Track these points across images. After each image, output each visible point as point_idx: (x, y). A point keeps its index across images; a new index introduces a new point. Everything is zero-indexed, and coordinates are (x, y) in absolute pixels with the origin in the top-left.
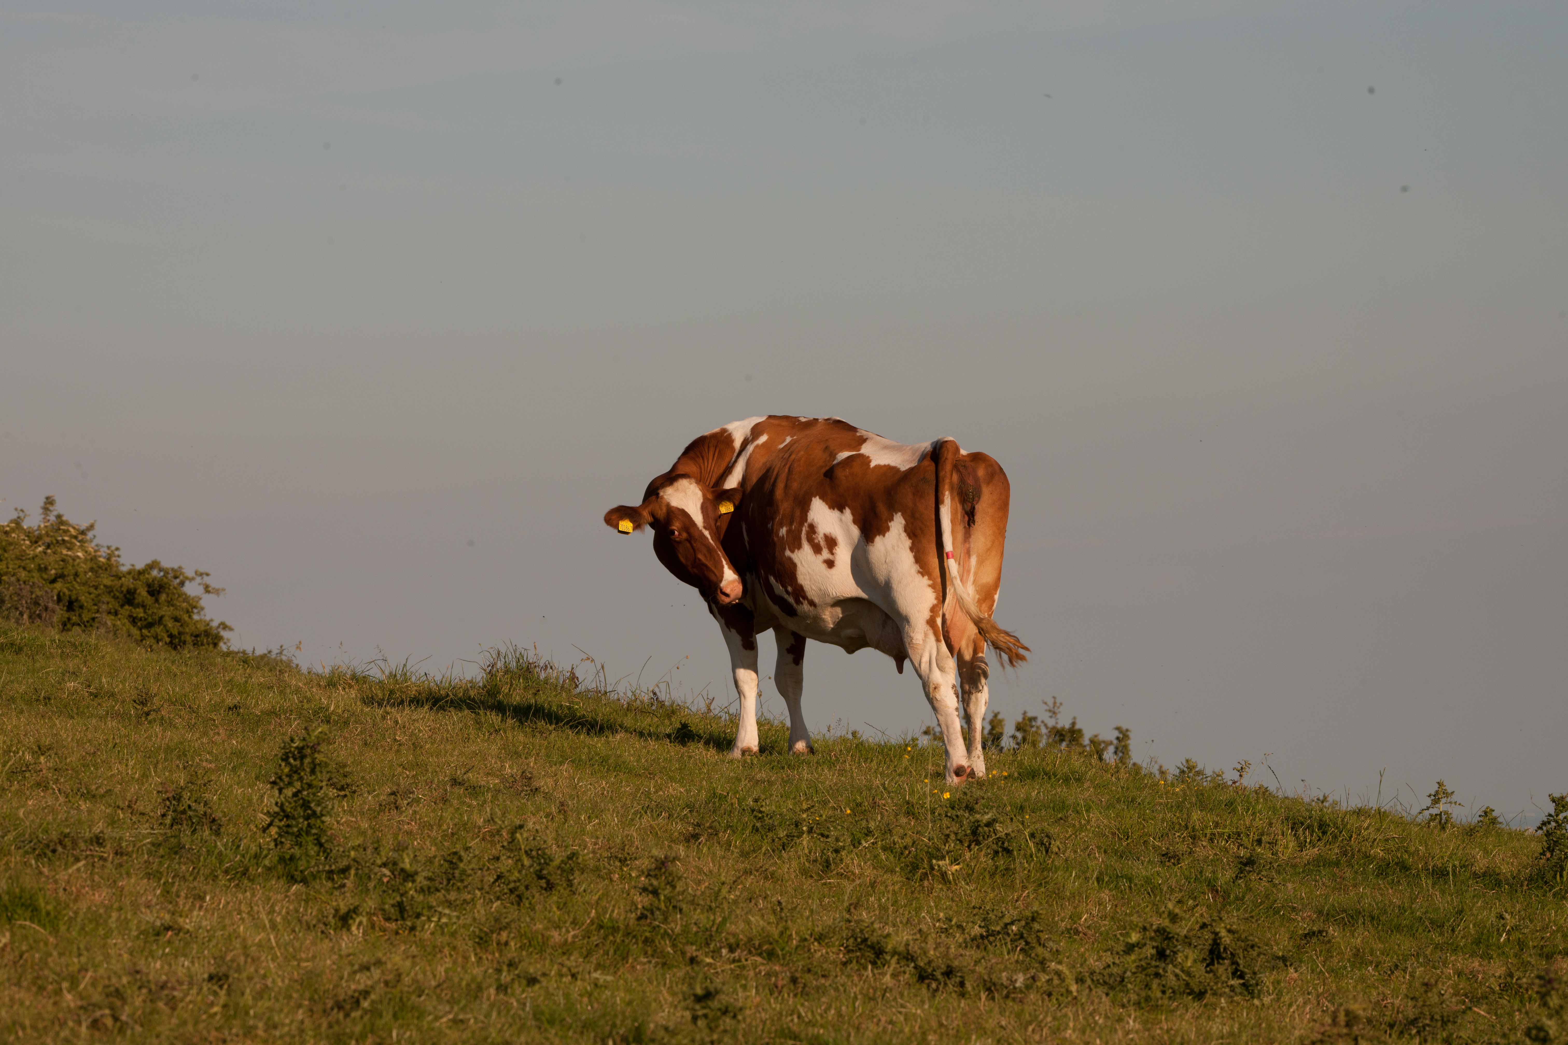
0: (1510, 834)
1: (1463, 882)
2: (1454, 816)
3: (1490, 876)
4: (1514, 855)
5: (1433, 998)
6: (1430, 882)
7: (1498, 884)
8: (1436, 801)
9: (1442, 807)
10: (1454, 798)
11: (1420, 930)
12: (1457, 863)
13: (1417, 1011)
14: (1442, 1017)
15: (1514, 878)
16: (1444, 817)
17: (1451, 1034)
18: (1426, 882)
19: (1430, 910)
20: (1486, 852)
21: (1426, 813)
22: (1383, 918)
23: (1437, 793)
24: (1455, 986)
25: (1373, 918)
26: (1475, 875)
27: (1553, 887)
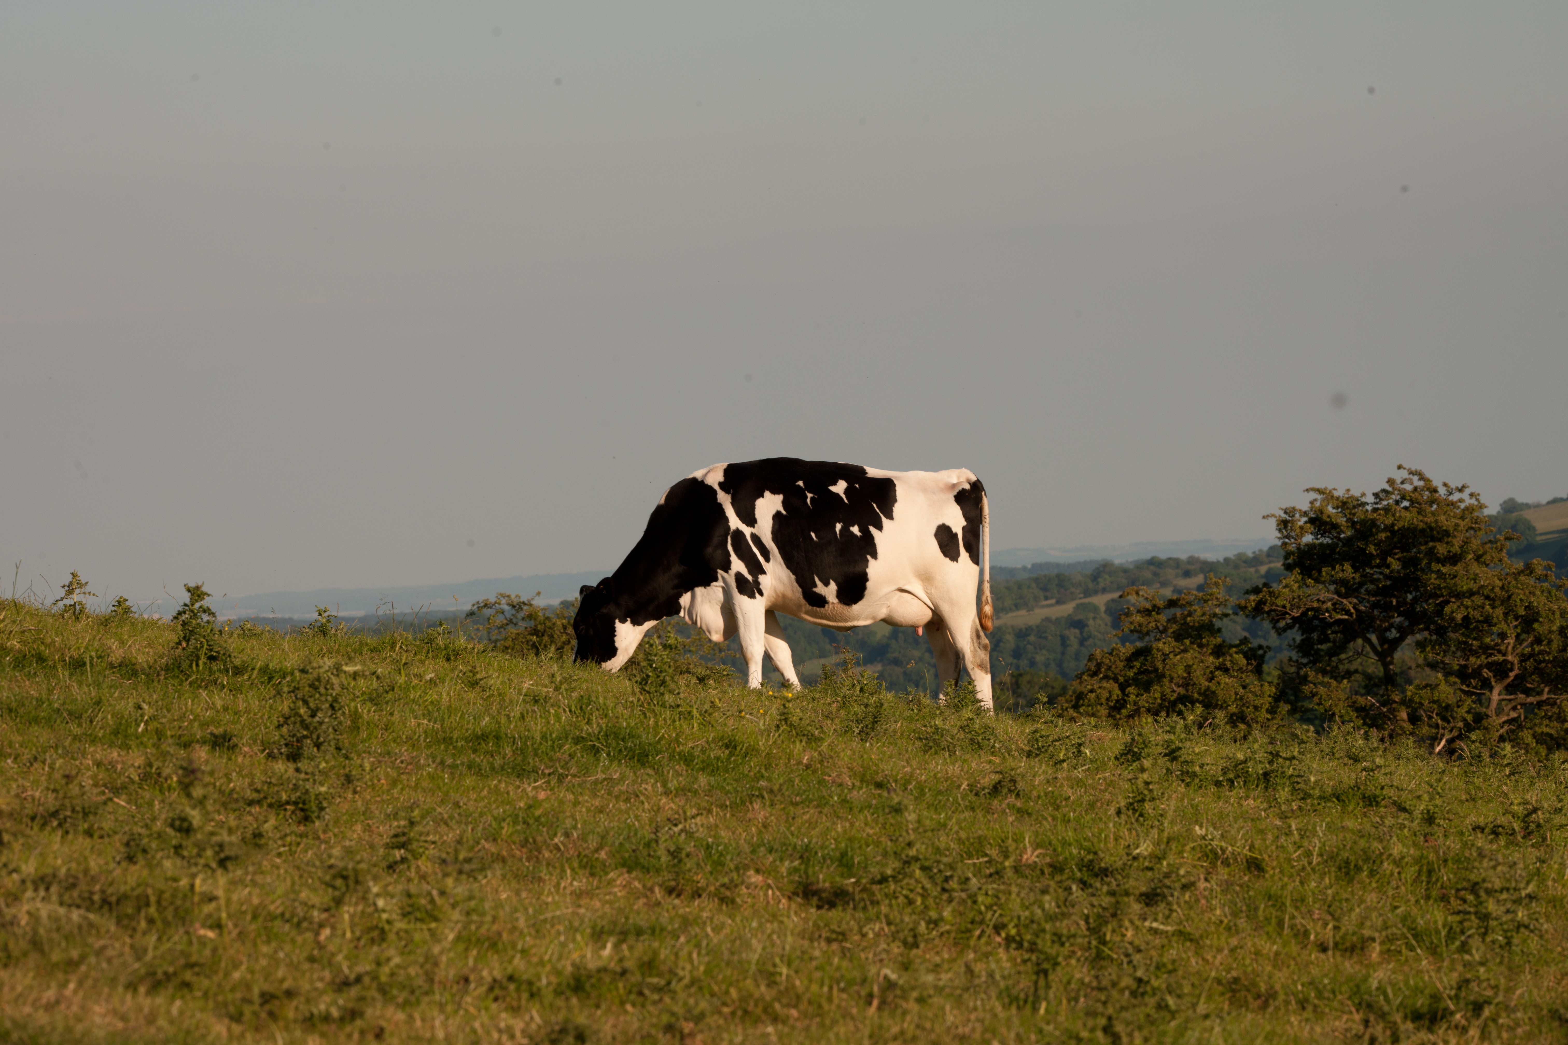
0: (144, 623)
1: (99, 673)
2: (88, 606)
3: (127, 666)
4: (150, 645)
5: (74, 789)
6: (67, 673)
7: (135, 673)
8: (70, 592)
9: (76, 597)
10: (88, 589)
11: (58, 721)
12: (93, 654)
13: (57, 803)
14: (83, 808)
15: (150, 668)
16: (78, 607)
17: (92, 825)
18: (63, 673)
19: (68, 701)
20: (122, 642)
21: (60, 604)
22: (21, 711)
23: (71, 583)
24: (94, 777)
25: (11, 710)
26: (112, 666)
27: (189, 676)
